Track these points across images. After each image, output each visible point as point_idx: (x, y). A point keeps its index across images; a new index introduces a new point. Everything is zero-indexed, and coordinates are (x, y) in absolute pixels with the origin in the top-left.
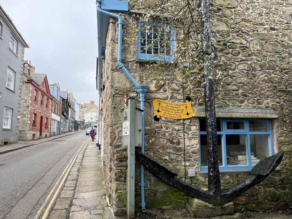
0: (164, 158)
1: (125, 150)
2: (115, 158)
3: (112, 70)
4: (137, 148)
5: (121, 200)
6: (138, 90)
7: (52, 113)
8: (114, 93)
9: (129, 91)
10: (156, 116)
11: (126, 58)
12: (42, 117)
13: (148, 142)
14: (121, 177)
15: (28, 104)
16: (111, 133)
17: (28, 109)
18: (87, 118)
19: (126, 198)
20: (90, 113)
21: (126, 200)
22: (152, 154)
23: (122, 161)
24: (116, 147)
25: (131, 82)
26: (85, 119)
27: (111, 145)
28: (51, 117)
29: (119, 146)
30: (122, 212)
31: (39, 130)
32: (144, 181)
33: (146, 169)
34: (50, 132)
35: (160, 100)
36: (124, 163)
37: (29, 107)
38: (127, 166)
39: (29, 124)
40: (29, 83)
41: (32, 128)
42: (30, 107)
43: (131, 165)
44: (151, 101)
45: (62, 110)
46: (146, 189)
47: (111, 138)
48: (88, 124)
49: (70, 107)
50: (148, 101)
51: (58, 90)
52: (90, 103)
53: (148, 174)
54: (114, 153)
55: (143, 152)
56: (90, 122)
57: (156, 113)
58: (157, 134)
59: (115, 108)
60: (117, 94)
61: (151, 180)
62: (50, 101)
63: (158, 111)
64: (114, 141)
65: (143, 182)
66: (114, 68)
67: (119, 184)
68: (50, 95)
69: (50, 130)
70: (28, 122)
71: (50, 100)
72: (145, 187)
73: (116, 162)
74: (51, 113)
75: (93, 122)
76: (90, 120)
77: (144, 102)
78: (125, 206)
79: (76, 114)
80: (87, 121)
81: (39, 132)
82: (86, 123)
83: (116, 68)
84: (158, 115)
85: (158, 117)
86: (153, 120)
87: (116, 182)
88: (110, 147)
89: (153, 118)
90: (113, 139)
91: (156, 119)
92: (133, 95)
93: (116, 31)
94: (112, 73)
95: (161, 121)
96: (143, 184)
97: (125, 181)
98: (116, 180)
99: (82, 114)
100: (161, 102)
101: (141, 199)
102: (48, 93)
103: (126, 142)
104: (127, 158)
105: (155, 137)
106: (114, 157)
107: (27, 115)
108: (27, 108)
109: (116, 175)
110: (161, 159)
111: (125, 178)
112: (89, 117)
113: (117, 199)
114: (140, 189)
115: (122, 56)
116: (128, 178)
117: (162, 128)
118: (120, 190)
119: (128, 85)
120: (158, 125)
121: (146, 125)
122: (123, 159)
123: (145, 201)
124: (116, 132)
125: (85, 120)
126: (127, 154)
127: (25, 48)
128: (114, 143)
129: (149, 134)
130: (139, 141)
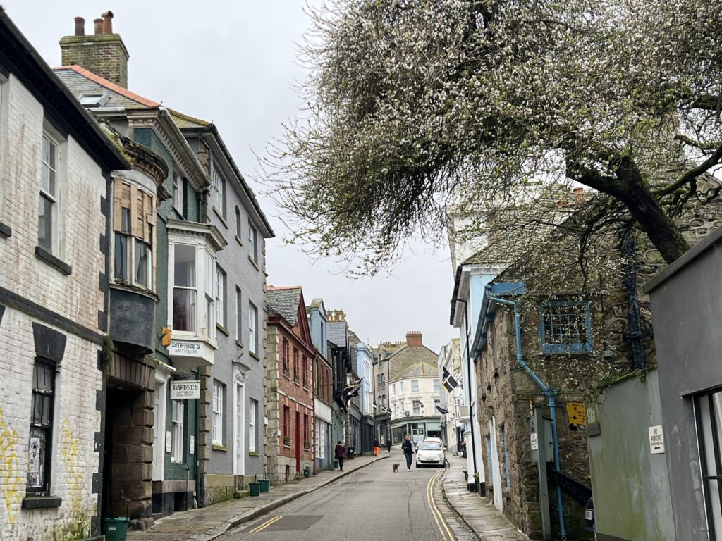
0: (586, 478)
1: (536, 466)
2: (525, 475)
3: (511, 370)
4: (548, 464)
5: (535, 521)
6: (547, 394)
7: (315, 400)
8: (516, 399)
9: (535, 394)
10: (572, 424)
11: (527, 353)
12: (298, 414)
13: (565, 458)
14: (533, 496)
15: (275, 382)
16: (517, 447)
17: (276, 396)
18: (398, 403)
19: (541, 519)
20: (408, 383)
21: (541, 521)
22: (570, 472)
23: (532, 479)
24: (524, 465)
25: (536, 383)
26: (391, 405)
27: (518, 462)
28: (314, 410)
29: (528, 463)
30: (538, 535)
31: (294, 456)
32: (563, 506)
33: (563, 491)
34: (314, 460)
35: (575, 404)
36: (535, 481)
37: (276, 391)
38: (538, 484)
39: (279, 437)
40: (274, 324)
41: (285, 448)
42: (279, 391)
43: (543, 482)
44: (564, 405)
45: (334, 385)
46: (566, 515)
47: (517, 453)
48: (405, 426)
49: (350, 370)
50: (560, 405)
51: (322, 324)
52: (405, 340)
53: (567, 497)
54: (522, 471)
55: (558, 470)
56: (413, 419)
57: (572, 421)
58: (575, 447)
59: (519, 417)
60: (520, 399)
61: (571, 505)
62: (309, 361)
63: (575, 418)
64: (521, 457)
65: (560, 506)
66: (514, 367)
67: (531, 504)
68: (311, 346)
69: (314, 453)
70: (276, 433)
71: (308, 359)
72: (564, 513)
73: (526, 480)
74: (313, 400)
75: (422, 418)
76: (409, 408)
77: (555, 407)
78: (541, 529)
79: (365, 390)
80: (397, 413)
81: (296, 460)
82: (397, 421)
83: (517, 368)
84: (575, 423)
85: (575, 425)
86: (569, 430)
87: (528, 502)
88: (516, 466)
89: (568, 427)
90: (519, 454)
91: (573, 428)
92: (539, 399)
93: (512, 321)
94: (512, 374)
95: (579, 431)
96: (560, 508)
97: (538, 501)
98: (528, 500)
99: (376, 386)
100: (577, 405)
101: (560, 528)
102: (305, 341)
103: (536, 458)
104: (538, 475)
105: (573, 451)
106: (523, 475)
107: (274, 412)
108: (273, 393)
109: (527, 494)
110: (584, 479)
111: (538, 497)
112: (406, 397)
113: (531, 521)
114: (559, 515)
115: (522, 351)
116: (541, 497)
117: (581, 439)
118: (533, 510)
119: (533, 388)
120: (575, 436)
121: (559, 436)
122: (533, 477)
123: (565, 529)
124: (523, 447)
125: (392, 410)
126: (537, 470)
127: (265, 239)
128: (522, 459)
129: (563, 448)
130: (550, 456)
